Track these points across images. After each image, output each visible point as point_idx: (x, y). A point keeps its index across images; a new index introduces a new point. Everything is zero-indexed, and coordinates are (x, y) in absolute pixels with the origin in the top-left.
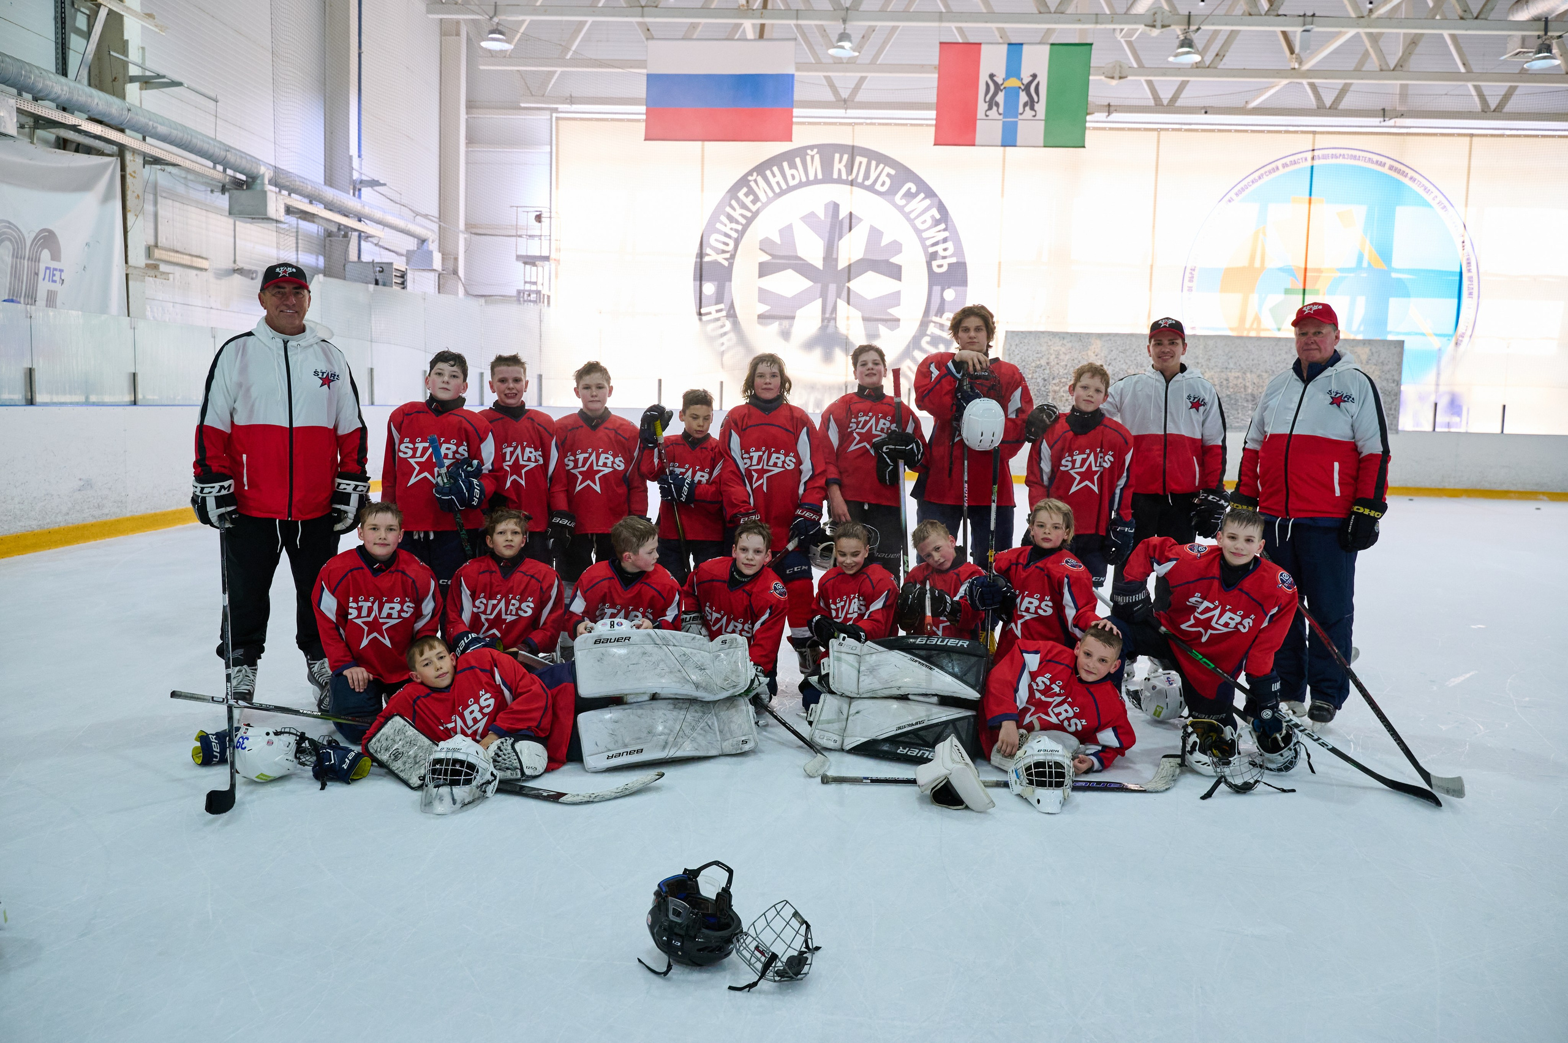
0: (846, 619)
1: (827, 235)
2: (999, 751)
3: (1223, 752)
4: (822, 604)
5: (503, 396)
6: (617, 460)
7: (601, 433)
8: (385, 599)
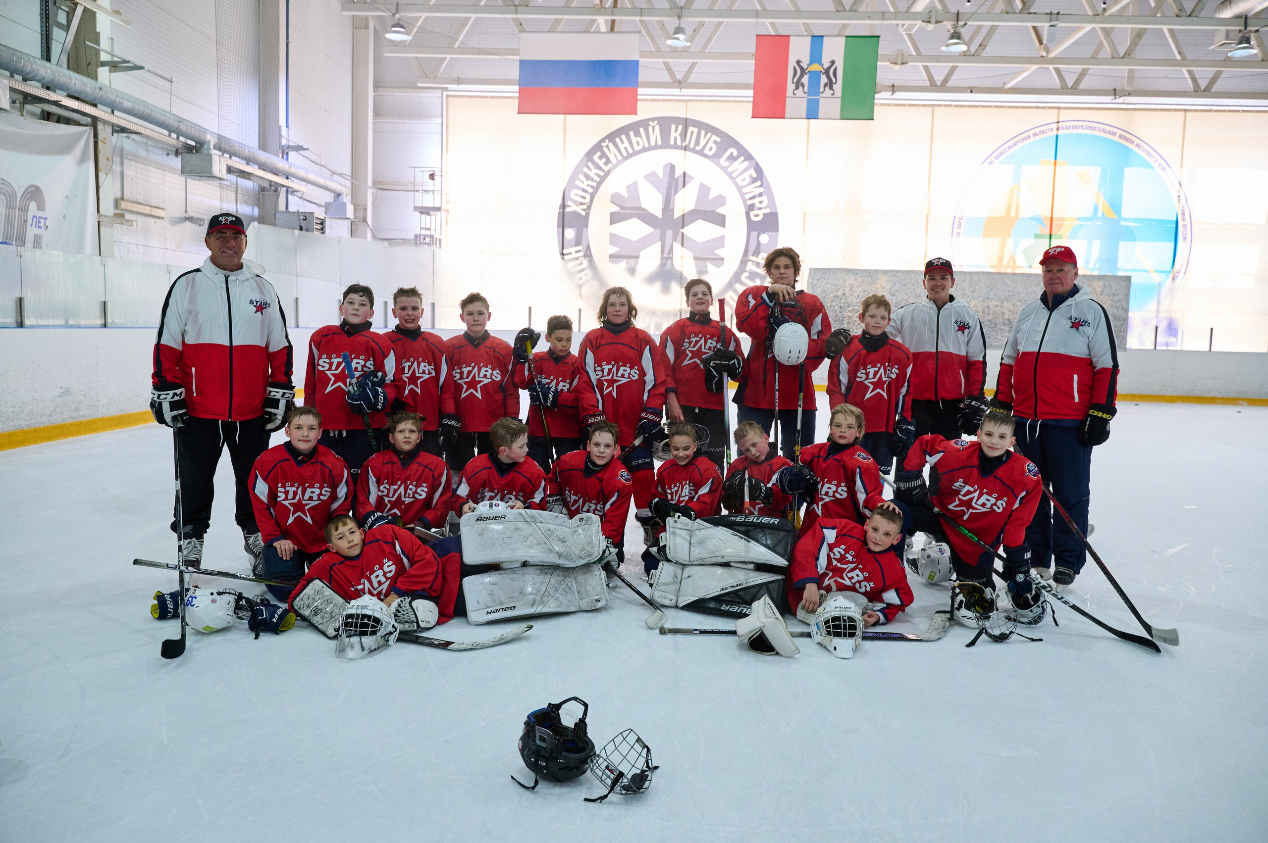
0: (679, 502)
1: (665, 190)
3: (984, 608)
4: (659, 489)
5: (403, 321)
6: (495, 372)
7: (482, 349)
8: (307, 485)
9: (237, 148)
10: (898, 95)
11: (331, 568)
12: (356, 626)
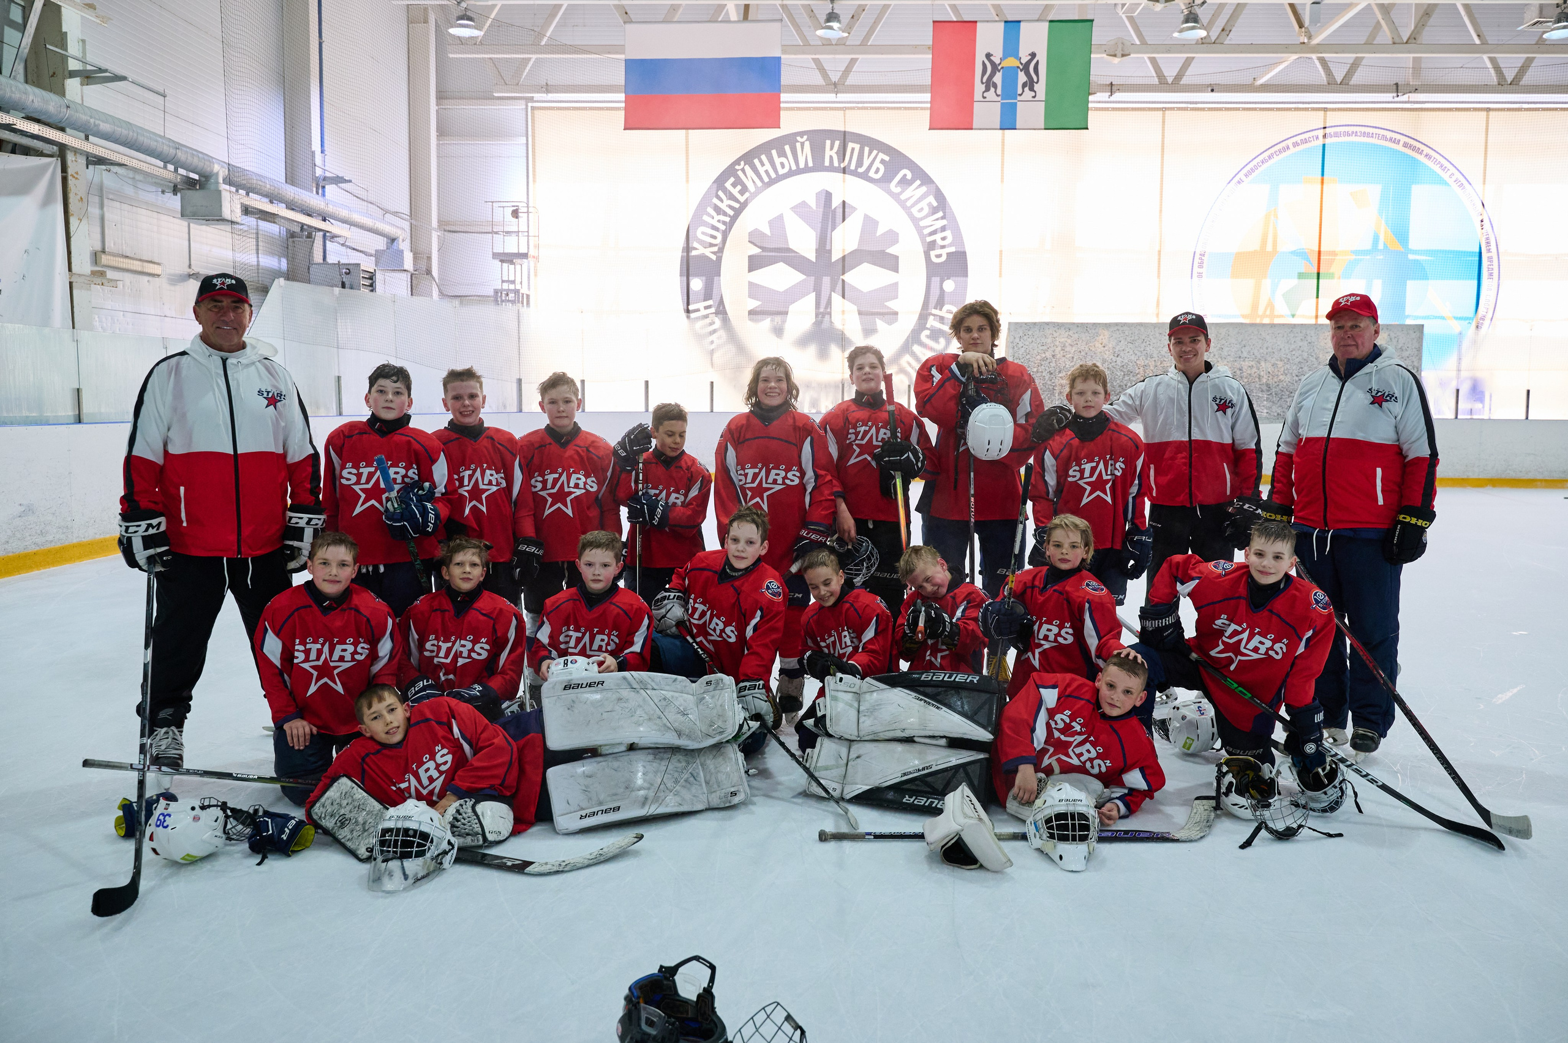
1: (819, 225)
2: (1015, 798)
3: (1261, 792)
6: (589, 481)
8: (336, 640)
9: (255, 182)
10: (1118, 96)
11: (363, 759)
12: (395, 846)
